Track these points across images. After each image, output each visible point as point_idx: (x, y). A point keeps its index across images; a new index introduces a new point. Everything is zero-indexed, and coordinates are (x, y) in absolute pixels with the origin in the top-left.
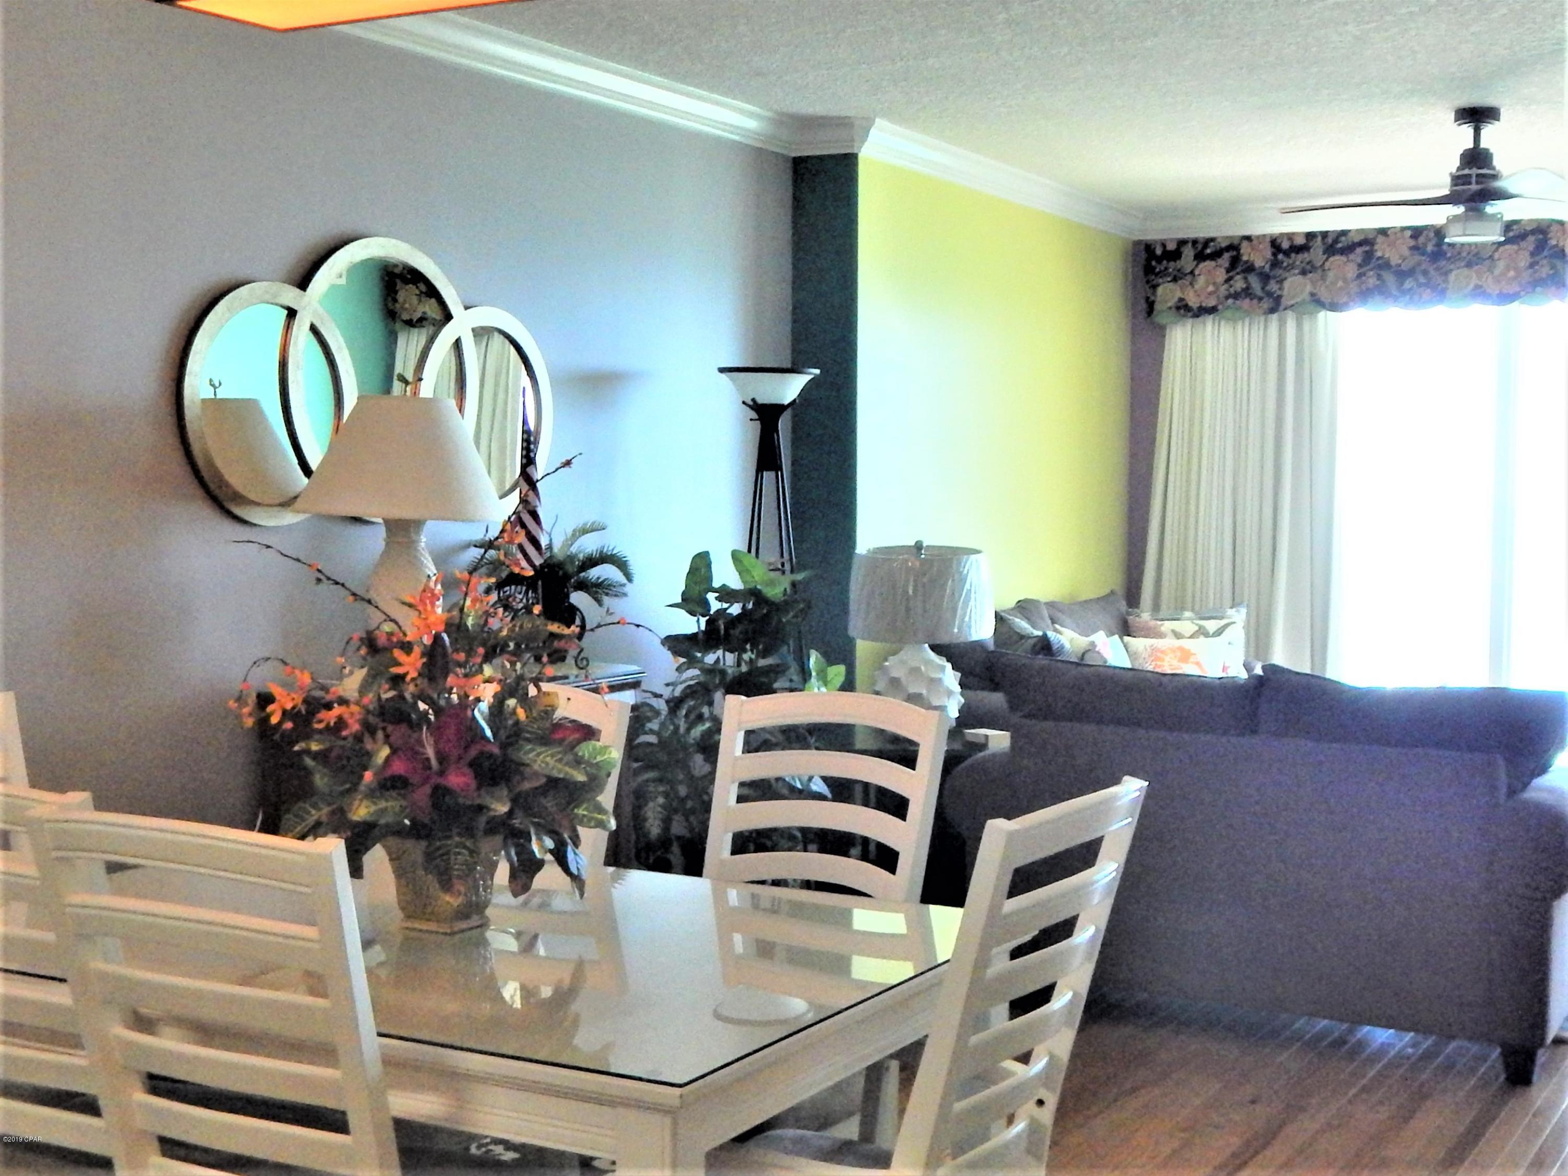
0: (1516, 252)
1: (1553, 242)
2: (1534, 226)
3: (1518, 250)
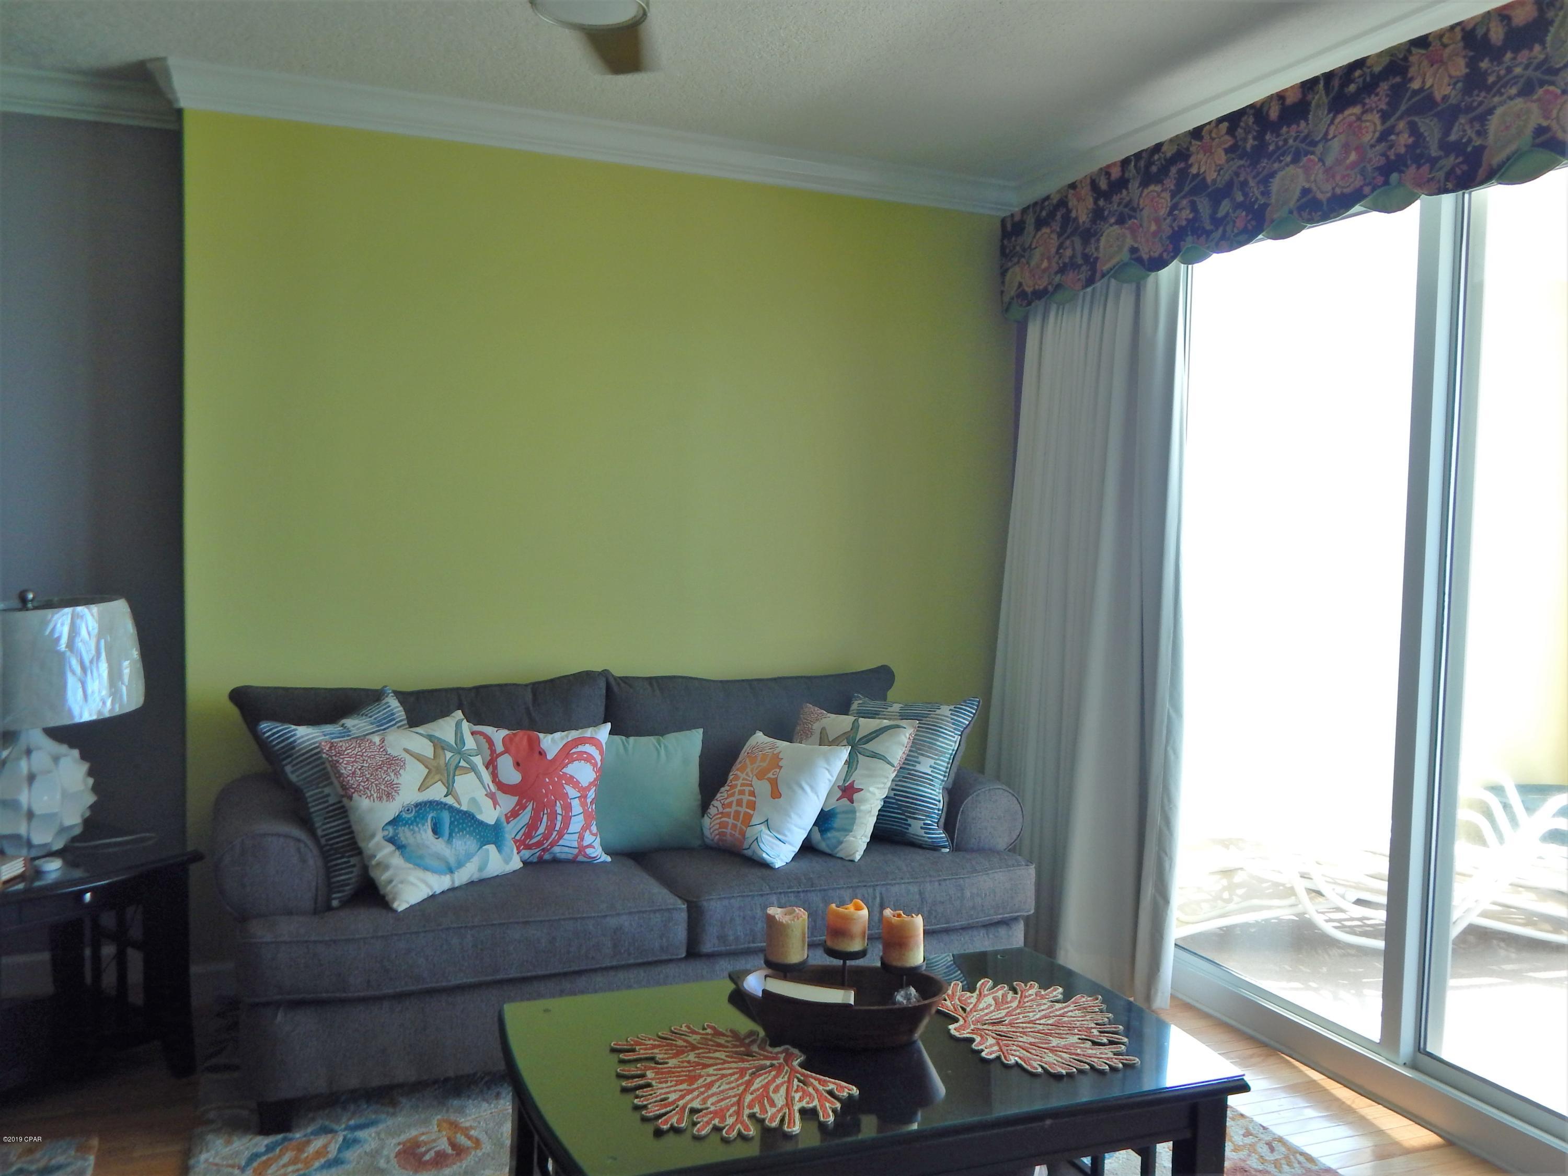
0: (1359, 119)
1: (1416, 85)
2: (1386, 61)
3: (1363, 113)
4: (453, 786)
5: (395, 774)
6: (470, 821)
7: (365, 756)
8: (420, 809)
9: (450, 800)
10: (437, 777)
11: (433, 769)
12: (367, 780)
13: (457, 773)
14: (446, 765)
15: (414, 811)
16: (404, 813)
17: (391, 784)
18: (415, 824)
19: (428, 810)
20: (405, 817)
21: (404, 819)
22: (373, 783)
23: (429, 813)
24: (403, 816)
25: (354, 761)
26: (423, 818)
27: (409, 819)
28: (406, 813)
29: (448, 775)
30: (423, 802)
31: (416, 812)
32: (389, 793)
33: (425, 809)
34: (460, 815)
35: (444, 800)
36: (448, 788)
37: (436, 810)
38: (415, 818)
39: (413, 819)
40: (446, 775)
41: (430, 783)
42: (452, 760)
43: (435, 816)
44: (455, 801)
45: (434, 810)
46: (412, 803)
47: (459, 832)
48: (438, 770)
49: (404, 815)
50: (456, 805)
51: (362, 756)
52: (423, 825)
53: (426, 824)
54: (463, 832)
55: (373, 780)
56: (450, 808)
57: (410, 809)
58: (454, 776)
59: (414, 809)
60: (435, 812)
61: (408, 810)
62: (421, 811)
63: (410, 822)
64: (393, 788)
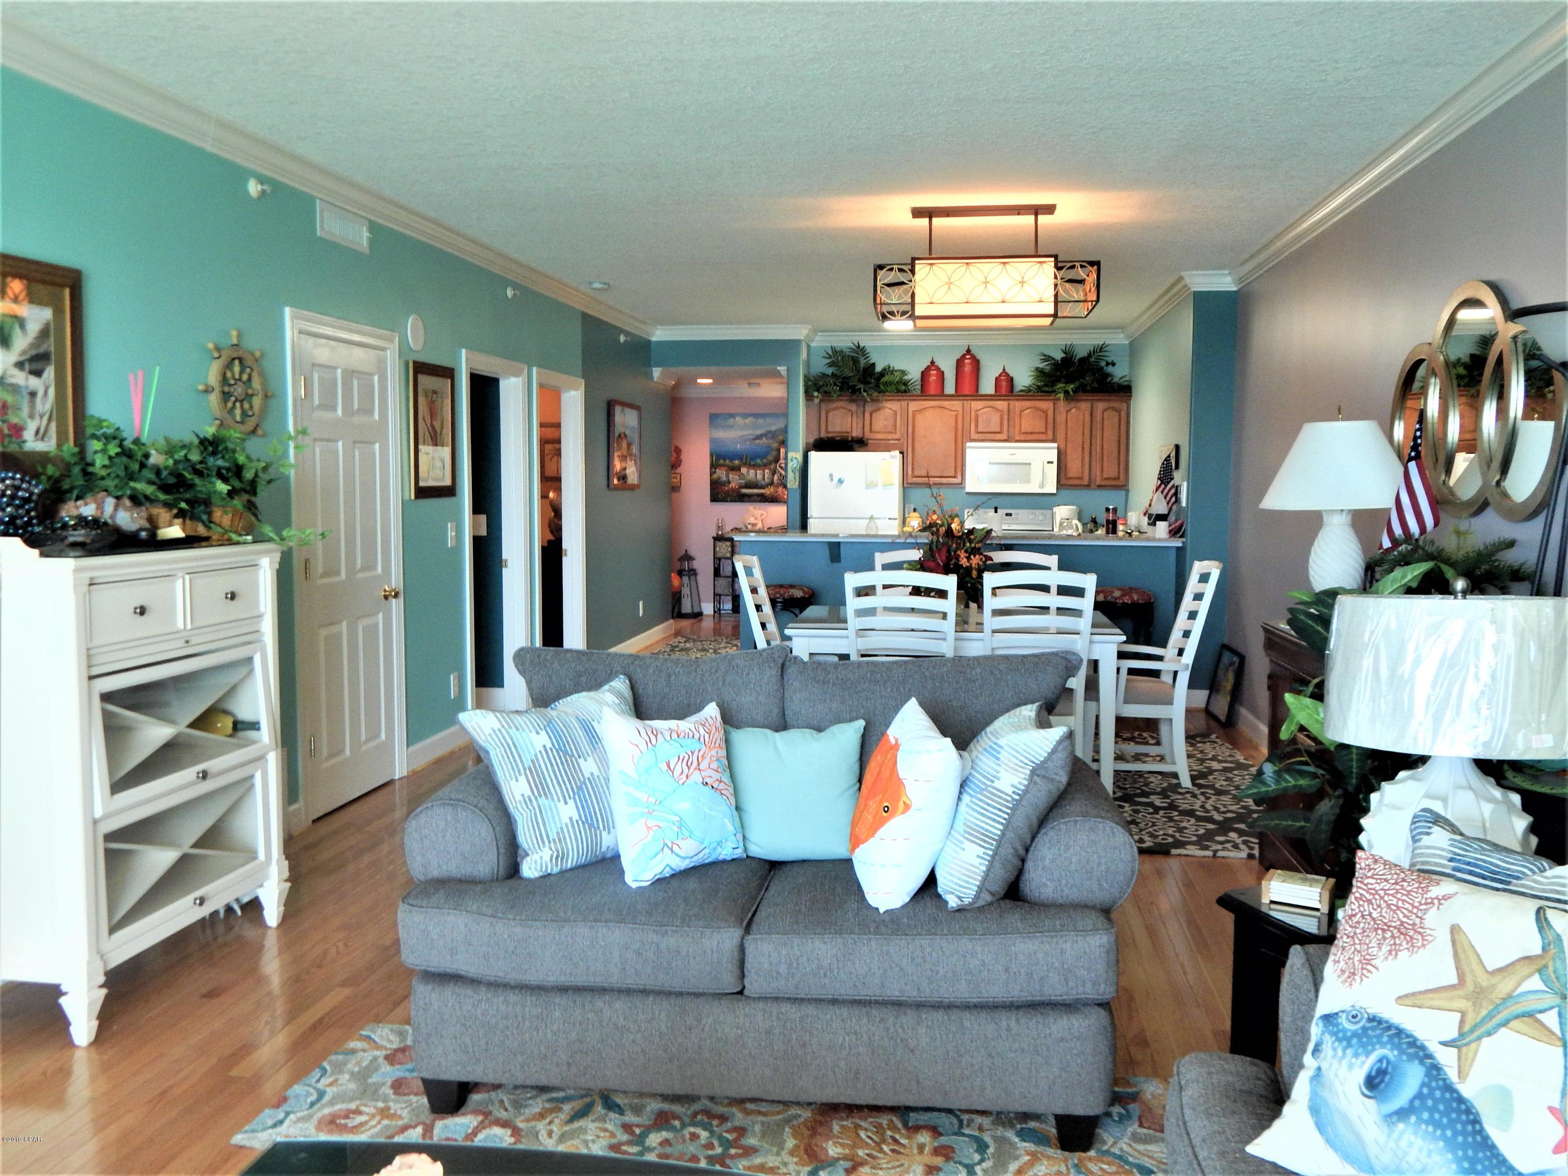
4: (1479, 1038)
5: (1390, 951)
6: (1464, 1124)
7: (1386, 902)
8: (1373, 1029)
9: (1447, 1058)
10: (1462, 1004)
11: (1470, 986)
12: (1353, 937)
13: (1514, 1024)
14: (1509, 996)
15: (1361, 1024)
16: (1344, 1015)
17: (1367, 962)
18: (1345, 1043)
19: (1385, 1039)
20: (1341, 1024)
21: (1337, 1025)
22: (1354, 944)
23: (1383, 1045)
24: (1340, 1020)
25: (1369, 902)
26: (1364, 1046)
27: (1344, 1030)
28: (1347, 1018)
29: (1490, 1016)
30: (1387, 1022)
31: (1364, 1028)
32: (1354, 974)
33: (1381, 1036)
34: (1447, 1095)
35: (1433, 1047)
36: (1462, 1035)
37: (1402, 1052)
38: (1355, 1034)
39: (1349, 1034)
40: (1484, 1012)
41: (1436, 1003)
42: (1531, 997)
43: (1392, 1058)
44: (1455, 1064)
45: (1397, 1047)
46: (1369, 1011)
47: (1427, 1123)
48: (1479, 995)
49: (1343, 1020)
50: (1452, 1074)
51: (1382, 898)
52: (1356, 1055)
53: (1363, 1058)
54: (1435, 1131)
55: (1357, 941)
56: (1434, 1070)
57: (1359, 1016)
58: (1505, 1024)
59: (1364, 1021)
60: (1396, 1053)
61: (1354, 1017)
62: (1370, 1032)
63: (1341, 1035)
64: (1362, 969)
